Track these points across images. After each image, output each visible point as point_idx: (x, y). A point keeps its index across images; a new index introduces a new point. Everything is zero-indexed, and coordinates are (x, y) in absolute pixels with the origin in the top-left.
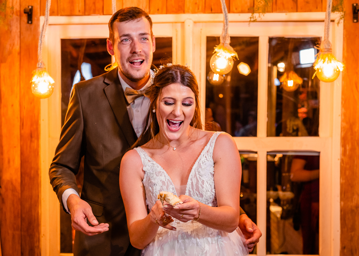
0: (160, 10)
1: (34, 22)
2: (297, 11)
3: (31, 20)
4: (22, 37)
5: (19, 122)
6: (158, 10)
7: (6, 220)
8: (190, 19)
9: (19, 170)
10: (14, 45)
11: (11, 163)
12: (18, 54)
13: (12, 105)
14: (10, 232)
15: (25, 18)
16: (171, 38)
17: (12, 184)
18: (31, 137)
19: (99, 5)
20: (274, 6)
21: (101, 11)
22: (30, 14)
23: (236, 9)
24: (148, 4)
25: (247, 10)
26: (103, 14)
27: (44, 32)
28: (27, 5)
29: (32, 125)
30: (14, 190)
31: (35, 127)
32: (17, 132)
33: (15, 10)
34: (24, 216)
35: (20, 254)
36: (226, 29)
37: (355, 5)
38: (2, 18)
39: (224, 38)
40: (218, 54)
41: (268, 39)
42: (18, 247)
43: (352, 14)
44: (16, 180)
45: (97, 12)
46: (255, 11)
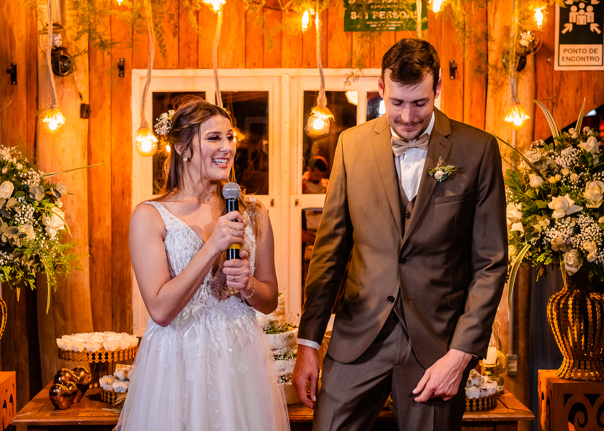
0: (256, 64)
1: (126, 75)
3: (123, 74)
4: (113, 91)
5: (110, 179)
6: (254, 64)
7: (96, 280)
8: (287, 74)
9: (111, 229)
10: (105, 99)
11: (102, 221)
12: (109, 108)
13: (103, 161)
14: (101, 293)
15: (117, 72)
16: (267, 92)
17: (103, 243)
18: (123, 194)
19: (193, 59)
20: (372, 61)
21: (195, 65)
22: (121, 68)
23: (334, 64)
24: (244, 57)
25: (344, 65)
26: (198, 68)
27: (146, 92)
28: (119, 57)
29: (123, 182)
30: (105, 249)
31: (127, 184)
32: (108, 189)
33: (106, 63)
34: (115, 276)
35: (111, 316)
36: (322, 91)
37: (452, 62)
38: (93, 71)
39: (321, 100)
40: (315, 115)
41: (366, 94)
42: (109, 309)
43: (449, 71)
44: (107, 239)
45: (191, 66)
46: (353, 66)
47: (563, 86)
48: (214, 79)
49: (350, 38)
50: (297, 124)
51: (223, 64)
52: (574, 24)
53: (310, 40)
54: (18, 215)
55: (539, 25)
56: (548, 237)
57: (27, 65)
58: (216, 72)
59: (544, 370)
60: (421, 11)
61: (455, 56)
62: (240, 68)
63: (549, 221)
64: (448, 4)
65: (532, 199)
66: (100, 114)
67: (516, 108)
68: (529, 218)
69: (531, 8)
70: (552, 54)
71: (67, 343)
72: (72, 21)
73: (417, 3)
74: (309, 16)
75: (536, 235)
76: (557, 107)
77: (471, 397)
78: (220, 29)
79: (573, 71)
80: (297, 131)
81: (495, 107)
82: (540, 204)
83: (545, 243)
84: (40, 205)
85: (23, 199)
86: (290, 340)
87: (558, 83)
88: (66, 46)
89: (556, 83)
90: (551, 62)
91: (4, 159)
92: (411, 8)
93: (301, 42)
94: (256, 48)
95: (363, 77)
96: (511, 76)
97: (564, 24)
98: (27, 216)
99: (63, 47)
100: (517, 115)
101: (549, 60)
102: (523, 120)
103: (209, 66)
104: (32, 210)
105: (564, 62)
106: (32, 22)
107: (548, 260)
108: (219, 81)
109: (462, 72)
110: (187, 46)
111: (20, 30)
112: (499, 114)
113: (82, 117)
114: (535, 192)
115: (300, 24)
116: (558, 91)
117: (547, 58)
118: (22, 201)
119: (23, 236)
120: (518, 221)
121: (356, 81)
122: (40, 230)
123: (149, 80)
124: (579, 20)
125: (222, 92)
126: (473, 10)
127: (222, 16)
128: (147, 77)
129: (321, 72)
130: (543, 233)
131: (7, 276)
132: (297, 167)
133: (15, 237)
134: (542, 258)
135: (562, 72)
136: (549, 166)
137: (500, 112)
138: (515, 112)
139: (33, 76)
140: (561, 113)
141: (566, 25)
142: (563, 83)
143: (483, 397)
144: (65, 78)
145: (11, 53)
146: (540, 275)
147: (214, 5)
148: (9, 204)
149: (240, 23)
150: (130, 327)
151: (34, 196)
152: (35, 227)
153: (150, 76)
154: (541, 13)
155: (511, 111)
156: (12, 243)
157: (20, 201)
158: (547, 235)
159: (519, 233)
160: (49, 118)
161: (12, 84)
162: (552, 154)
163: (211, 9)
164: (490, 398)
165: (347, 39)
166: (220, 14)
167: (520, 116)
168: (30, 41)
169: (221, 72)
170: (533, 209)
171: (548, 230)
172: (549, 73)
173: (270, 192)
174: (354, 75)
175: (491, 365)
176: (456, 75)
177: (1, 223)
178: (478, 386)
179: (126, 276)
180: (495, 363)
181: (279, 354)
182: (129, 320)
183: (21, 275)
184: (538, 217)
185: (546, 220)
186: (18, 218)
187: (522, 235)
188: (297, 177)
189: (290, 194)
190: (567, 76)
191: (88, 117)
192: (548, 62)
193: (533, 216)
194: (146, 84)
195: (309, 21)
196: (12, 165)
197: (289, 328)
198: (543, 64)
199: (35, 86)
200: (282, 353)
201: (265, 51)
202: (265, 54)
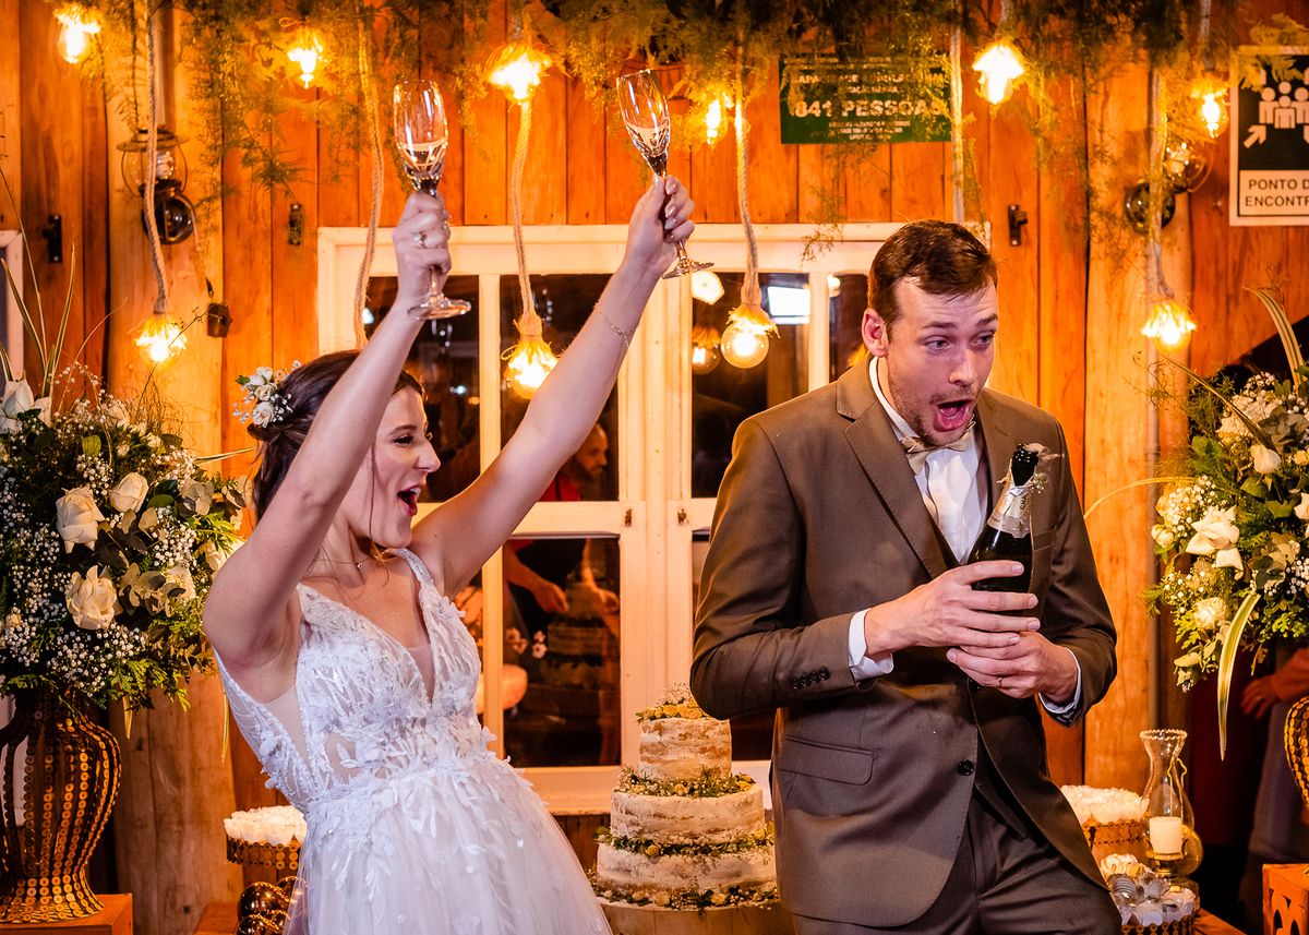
0: (591, 214)
1: (306, 242)
2: (891, 221)
3: (299, 238)
4: (276, 274)
6: (587, 215)
10: (258, 292)
12: (268, 312)
15: (284, 234)
19: (454, 203)
20: (843, 209)
21: (458, 216)
22: (295, 224)
23: (759, 215)
24: (565, 201)
25: (783, 215)
26: (464, 225)
28: (289, 201)
33: (260, 215)
36: (752, 273)
37: (1013, 208)
38: (232, 232)
39: (749, 293)
40: (736, 326)
43: (1007, 228)
46: (801, 220)
47: (1249, 260)
48: (515, 246)
49: (793, 159)
50: (680, 345)
52: (1270, 128)
53: (708, 163)
54: (161, 546)
55: (1211, 131)
56: (1300, 578)
57: (84, 219)
58: (518, 233)
59: (1276, 865)
60: (960, 100)
61: (1020, 195)
62: (556, 224)
63: (1298, 545)
64: (1021, 86)
65: (1256, 498)
66: (247, 327)
67: (1168, 308)
68: (1257, 539)
69: (1195, 94)
70: (1224, 190)
71: (252, 827)
72: (205, 124)
73: (953, 83)
74: (722, 110)
75: (1275, 574)
76: (1237, 303)
77: (1146, 924)
78: (527, 139)
79: (1270, 227)
80: (681, 361)
81: (1110, 305)
82: (1278, 509)
83: (1294, 591)
84: (204, 524)
85: (168, 512)
86: (748, 809)
87: (1238, 252)
88: (182, 179)
89: (1234, 254)
90: (1224, 210)
91: (119, 425)
92: (942, 94)
93: (688, 168)
94: (590, 180)
95: (842, 241)
96: (1154, 237)
97: (1249, 127)
98: (180, 548)
99: (174, 181)
100: (1171, 321)
101: (1219, 203)
102: (1184, 332)
103: (486, 221)
104: (192, 536)
105: (1249, 208)
106: (94, 126)
107: (1296, 626)
108: (526, 253)
109: (1035, 230)
111: (68, 142)
112: (1119, 320)
113: (211, 333)
114: (1265, 486)
115: (702, 128)
116: (1239, 269)
117: (1216, 201)
118: (164, 516)
119: (176, 592)
120: (1229, 546)
121: (825, 250)
122: (203, 580)
123: (372, 252)
124: (1280, 118)
125: (531, 277)
126: (1072, 96)
127: (530, 111)
128: (367, 245)
129: (749, 232)
130: (1288, 570)
131: (139, 681)
132: (681, 440)
133: (159, 595)
134: (1284, 623)
135: (1245, 229)
136: (1292, 427)
137: (1120, 315)
138: (1164, 316)
139: (99, 244)
140: (1245, 317)
141: (1253, 129)
142: (1248, 254)
143: (1170, 922)
144: (174, 246)
145: (48, 192)
146: (1261, 661)
147: (514, 86)
148: (145, 524)
149: (554, 126)
151: (193, 505)
152: (194, 573)
153: (373, 242)
154: (1216, 104)
155: (1156, 312)
156: (151, 608)
157: (161, 517)
158: (1298, 574)
159: (1231, 570)
160: (152, 335)
161: (52, 261)
162: (1294, 403)
163: (508, 96)
164: (1184, 925)
165: (788, 160)
166: (526, 108)
167: (1178, 324)
168: (90, 167)
169: (531, 233)
170: (1262, 520)
171: (1299, 562)
172: (1218, 232)
173: (622, 495)
174: (822, 238)
175: (1171, 854)
176: (1023, 237)
177: (125, 565)
178: (1157, 901)
180: (1180, 850)
181: (727, 839)
183: (162, 679)
184: (1275, 537)
185: (1292, 542)
186: (162, 553)
187: (1238, 576)
188: (680, 461)
189: (666, 499)
190: (1257, 238)
191: (223, 334)
192: (1216, 207)
193: (1262, 534)
194: (365, 260)
195: (722, 123)
196: (136, 438)
197: (742, 784)
198: (1207, 213)
199: (103, 264)
200: (733, 839)
201: (610, 187)
202: (611, 193)
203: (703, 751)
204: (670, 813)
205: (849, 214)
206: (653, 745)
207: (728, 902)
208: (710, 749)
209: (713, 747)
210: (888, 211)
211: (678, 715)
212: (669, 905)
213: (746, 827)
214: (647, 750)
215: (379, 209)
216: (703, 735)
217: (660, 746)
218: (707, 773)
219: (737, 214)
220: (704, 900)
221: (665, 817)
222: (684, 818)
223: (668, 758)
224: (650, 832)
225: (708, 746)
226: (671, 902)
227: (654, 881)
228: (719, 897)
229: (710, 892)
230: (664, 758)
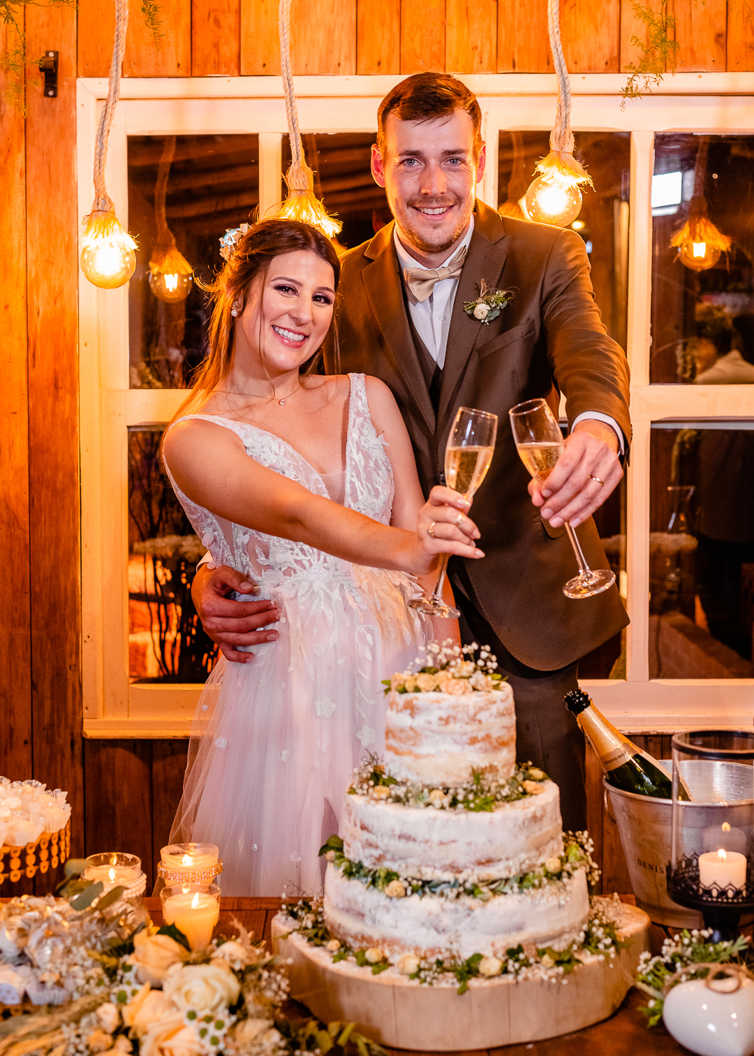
0: (384, 64)
1: (62, 92)
2: (726, 71)
3: (55, 89)
4: (30, 131)
5: (25, 350)
6: (379, 64)
10: (10, 152)
12: (21, 174)
13: (7, 307)
15: (38, 84)
17: (8, 507)
18: (56, 387)
19: (228, 50)
20: (670, 57)
21: (233, 66)
22: (51, 75)
23: (576, 63)
24: (354, 47)
25: (603, 64)
26: (240, 75)
28: (44, 48)
29: (57, 358)
31: (65, 361)
32: (18, 374)
34: (38, 589)
35: (28, 685)
41: (652, 137)
42: (23, 668)
44: (17, 497)
45: (224, 69)
46: (622, 69)
51: (303, 63)
62: (344, 74)
86: (536, 827)
94: (382, 24)
103: (266, 70)
110: (211, 20)
150: (74, 713)
179: (65, 587)
182: (74, 698)
200: (514, 872)
201: (406, 31)
202: (406, 38)
203: (473, 741)
204: (421, 835)
205: (679, 61)
206: (402, 730)
207: (505, 971)
208: (483, 739)
209: (488, 736)
210: (723, 59)
211: (437, 689)
212: (416, 975)
213: (534, 853)
214: (394, 737)
215: (123, 41)
216: (474, 719)
217: (411, 733)
218: (477, 775)
219: (549, 61)
220: (469, 970)
221: (414, 840)
222: (442, 843)
223: (423, 750)
224: (393, 860)
225: (481, 735)
226: (420, 970)
227: (396, 933)
228: (491, 965)
229: (478, 957)
230: (417, 750)
